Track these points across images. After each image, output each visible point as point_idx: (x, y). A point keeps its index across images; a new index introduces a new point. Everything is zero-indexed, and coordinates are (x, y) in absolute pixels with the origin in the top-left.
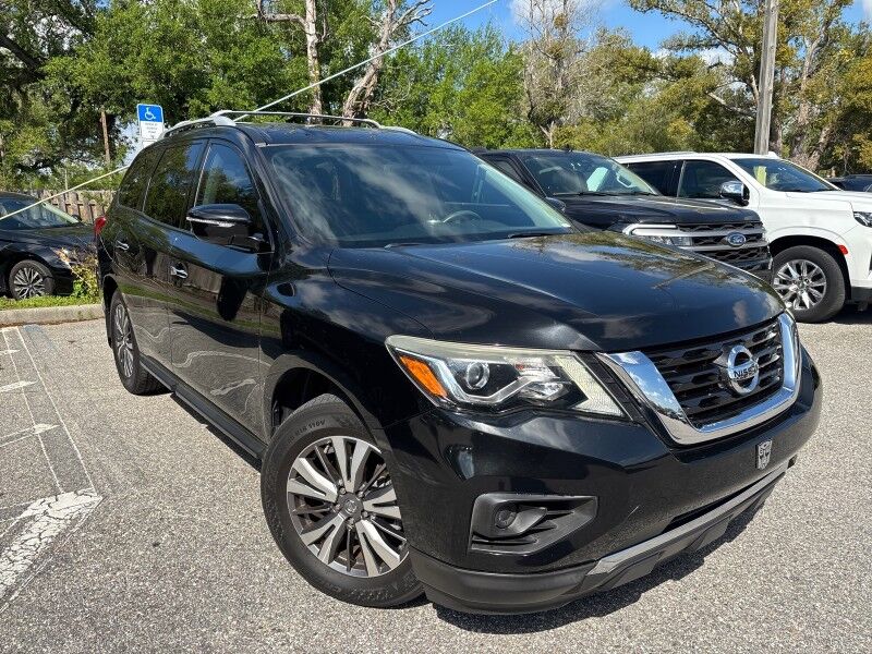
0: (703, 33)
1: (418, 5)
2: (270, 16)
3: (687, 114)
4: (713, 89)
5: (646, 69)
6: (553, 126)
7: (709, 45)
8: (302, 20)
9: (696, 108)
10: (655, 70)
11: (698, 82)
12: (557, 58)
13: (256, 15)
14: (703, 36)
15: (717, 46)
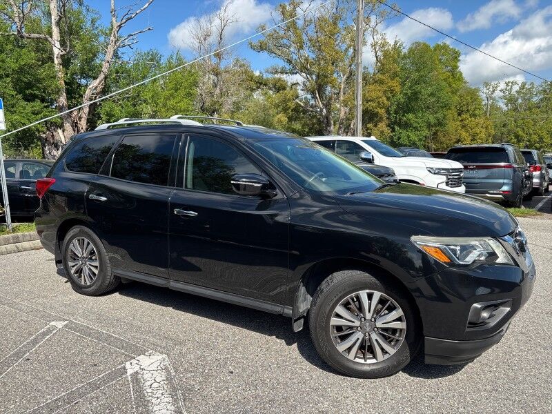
0: (288, 67)
1: (129, 36)
2: (27, 35)
3: (285, 110)
4: (297, 97)
5: (261, 83)
6: (216, 116)
7: (292, 73)
8: (50, 39)
9: (289, 108)
10: (266, 85)
11: (288, 93)
12: (216, 75)
13: (16, 33)
14: (288, 68)
15: (296, 74)
